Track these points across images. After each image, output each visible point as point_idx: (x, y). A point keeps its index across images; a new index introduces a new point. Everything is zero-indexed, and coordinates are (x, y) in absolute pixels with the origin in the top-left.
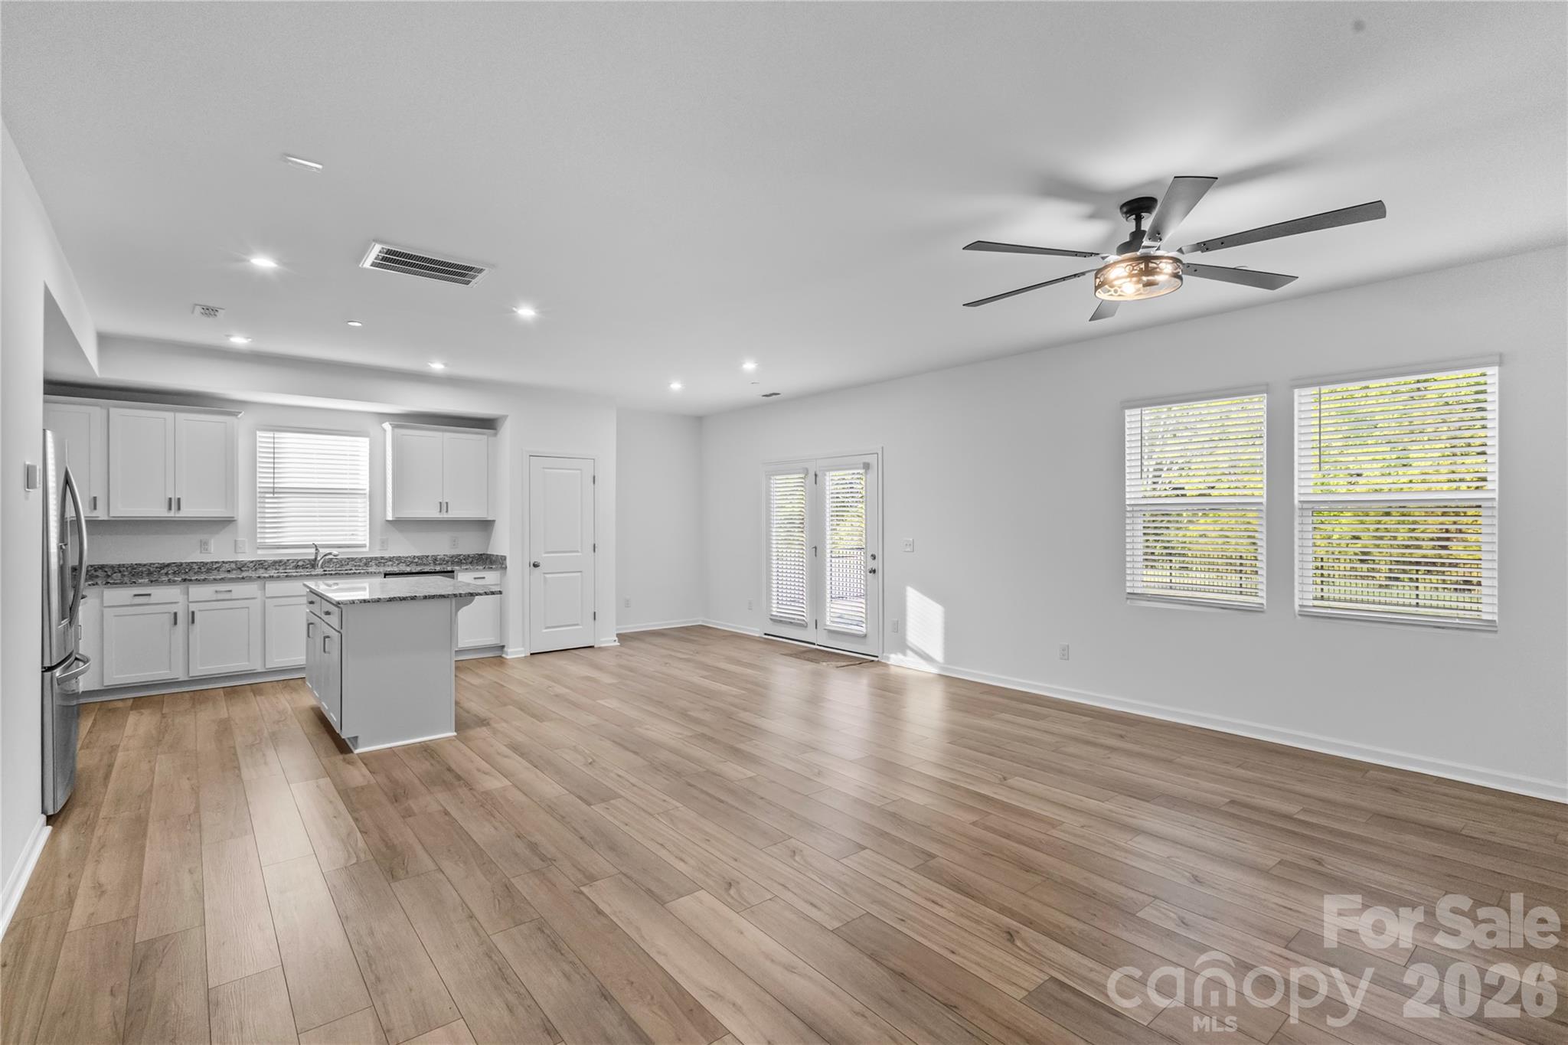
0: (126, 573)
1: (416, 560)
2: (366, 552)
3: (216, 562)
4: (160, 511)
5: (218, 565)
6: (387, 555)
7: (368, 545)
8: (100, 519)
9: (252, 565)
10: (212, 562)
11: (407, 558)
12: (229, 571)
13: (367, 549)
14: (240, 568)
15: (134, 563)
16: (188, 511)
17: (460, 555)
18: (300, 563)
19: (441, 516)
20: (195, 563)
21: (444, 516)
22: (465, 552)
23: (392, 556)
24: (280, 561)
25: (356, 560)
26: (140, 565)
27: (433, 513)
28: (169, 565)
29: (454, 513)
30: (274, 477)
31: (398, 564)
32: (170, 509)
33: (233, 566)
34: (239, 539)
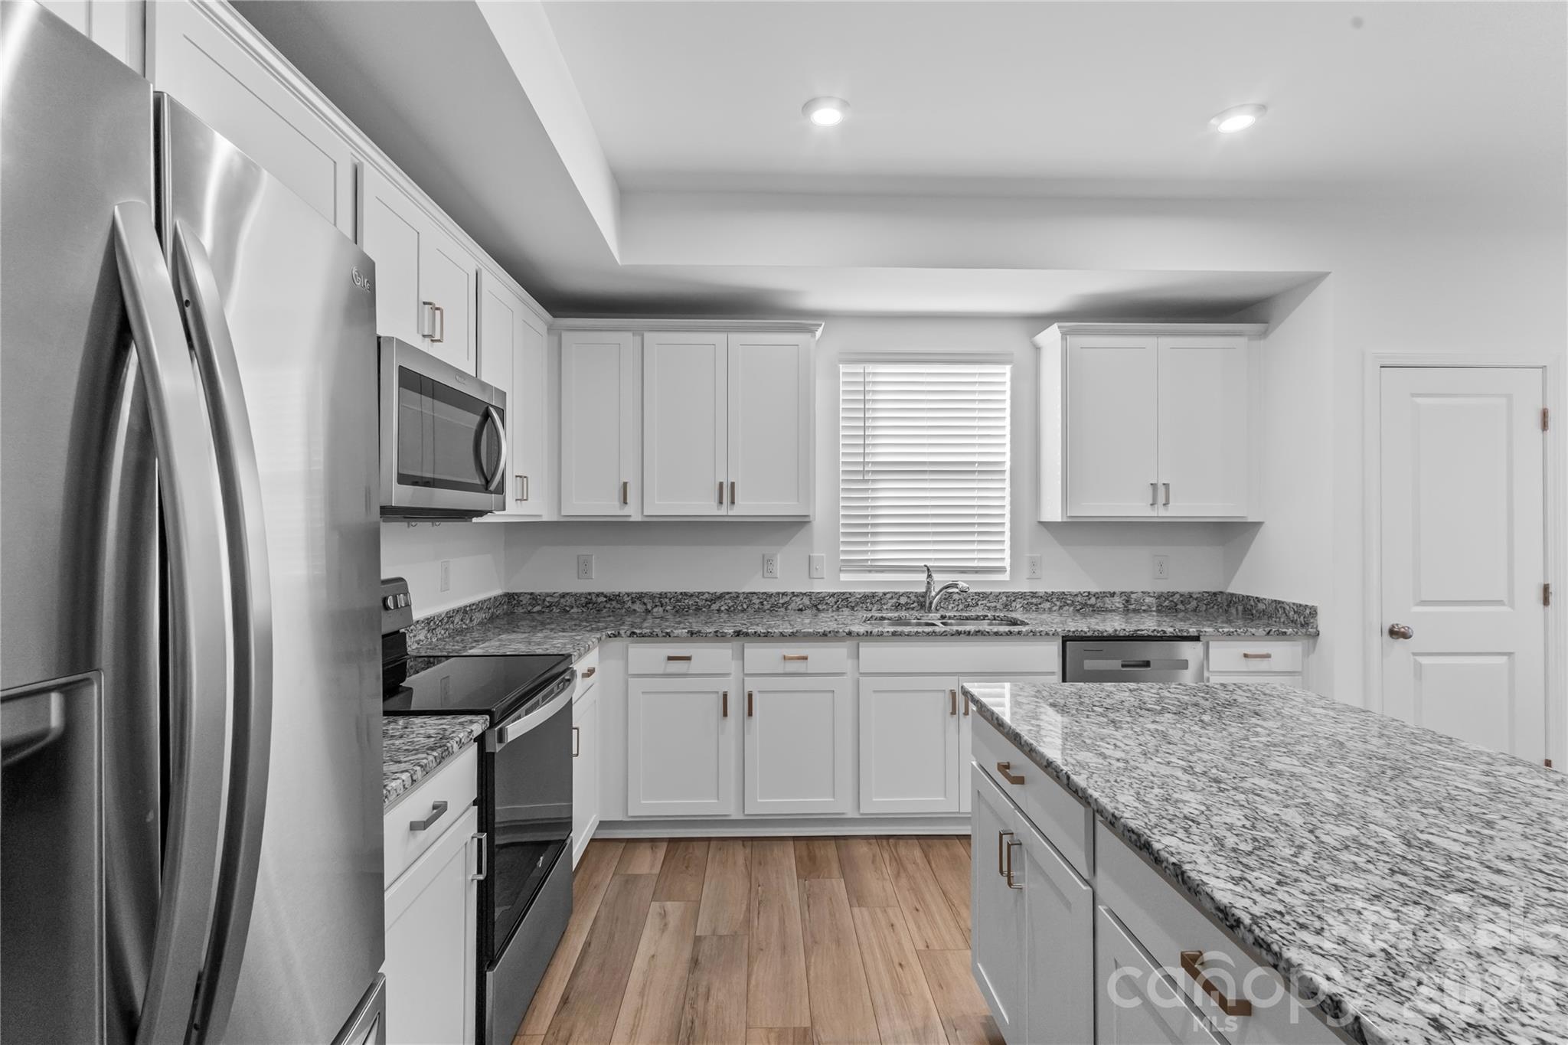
0: (668, 608)
1: (1093, 601)
2: (1004, 582)
3: (784, 594)
4: (704, 506)
5: (786, 599)
6: (1041, 588)
7: (1009, 569)
8: (631, 519)
9: (832, 600)
10: (778, 593)
11: (1076, 595)
12: (801, 610)
13: (1006, 577)
14: (816, 606)
15: (679, 591)
16: (746, 507)
17: (1174, 594)
18: (903, 600)
19: (1155, 514)
20: (754, 593)
21: (1161, 513)
22: (1184, 588)
23: (1049, 591)
24: (873, 595)
25: (991, 598)
26: (685, 594)
27: (1138, 508)
28: (721, 596)
29: (1181, 508)
30: (864, 445)
31: (1061, 608)
32: (721, 502)
33: (806, 601)
34: (815, 554)
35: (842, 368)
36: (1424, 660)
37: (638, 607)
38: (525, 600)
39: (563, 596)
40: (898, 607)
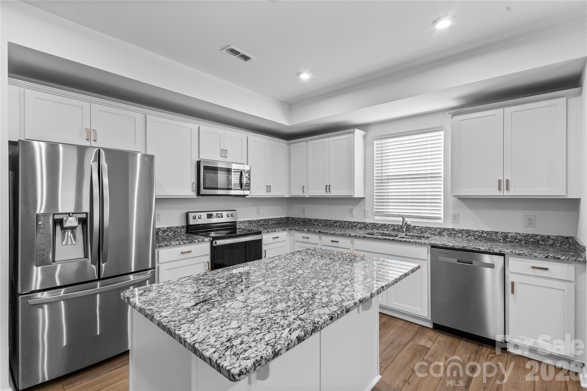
0: (323, 224)
1: (485, 235)
2: (441, 224)
3: (355, 222)
4: (321, 193)
5: (356, 224)
6: (457, 227)
7: (442, 218)
8: (306, 197)
9: (370, 226)
10: (353, 222)
11: (476, 232)
12: (360, 228)
13: (441, 221)
14: (365, 227)
16: (335, 192)
17: (536, 235)
18: (396, 228)
19: (502, 194)
20: (346, 221)
21: (506, 193)
22: (545, 232)
23: (461, 228)
24: (385, 225)
25: (433, 229)
26: (327, 220)
27: (493, 192)
28: (337, 222)
29: (515, 192)
30: (382, 169)
31: (467, 237)
32: (326, 191)
33: (362, 225)
34: (366, 209)
35: (375, 142)
37: (315, 223)
38: (290, 219)
39: (299, 218)
40: (394, 230)
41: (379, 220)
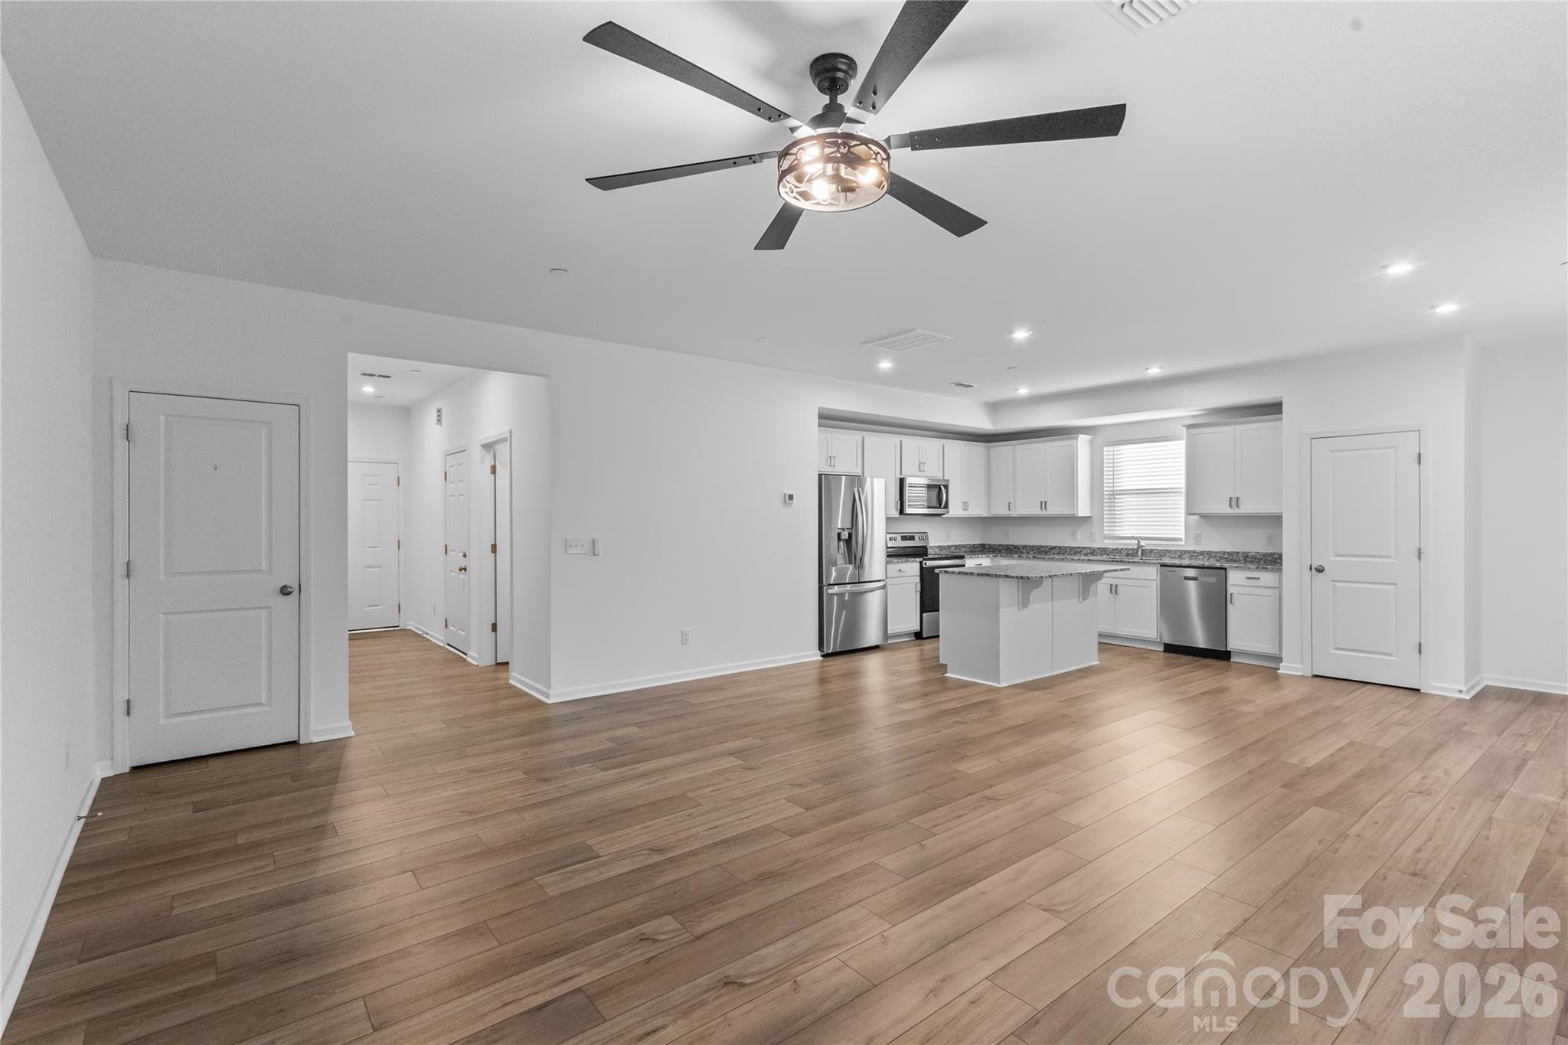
1: (1226, 556)
2: (1183, 546)
3: (1079, 547)
4: (1034, 510)
5: (1080, 550)
6: (1199, 549)
7: (1184, 539)
8: (1014, 516)
9: (1099, 551)
10: (1077, 547)
11: (1217, 553)
12: (1086, 555)
13: (1183, 543)
14: (1092, 553)
16: (1053, 510)
17: (1274, 554)
18: (1130, 552)
19: (1233, 512)
20: (1068, 546)
21: (1237, 511)
24: (1117, 549)
25: (1172, 552)
26: (1041, 546)
27: (1226, 509)
28: (1054, 548)
29: (1246, 508)
30: (1113, 479)
31: (1208, 558)
32: (1041, 508)
33: (1089, 551)
34: (1094, 531)
35: (1105, 449)
36: (1338, 584)
37: (1024, 551)
38: (987, 546)
39: (999, 545)
40: (1128, 555)
41: (1108, 544)
